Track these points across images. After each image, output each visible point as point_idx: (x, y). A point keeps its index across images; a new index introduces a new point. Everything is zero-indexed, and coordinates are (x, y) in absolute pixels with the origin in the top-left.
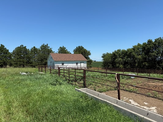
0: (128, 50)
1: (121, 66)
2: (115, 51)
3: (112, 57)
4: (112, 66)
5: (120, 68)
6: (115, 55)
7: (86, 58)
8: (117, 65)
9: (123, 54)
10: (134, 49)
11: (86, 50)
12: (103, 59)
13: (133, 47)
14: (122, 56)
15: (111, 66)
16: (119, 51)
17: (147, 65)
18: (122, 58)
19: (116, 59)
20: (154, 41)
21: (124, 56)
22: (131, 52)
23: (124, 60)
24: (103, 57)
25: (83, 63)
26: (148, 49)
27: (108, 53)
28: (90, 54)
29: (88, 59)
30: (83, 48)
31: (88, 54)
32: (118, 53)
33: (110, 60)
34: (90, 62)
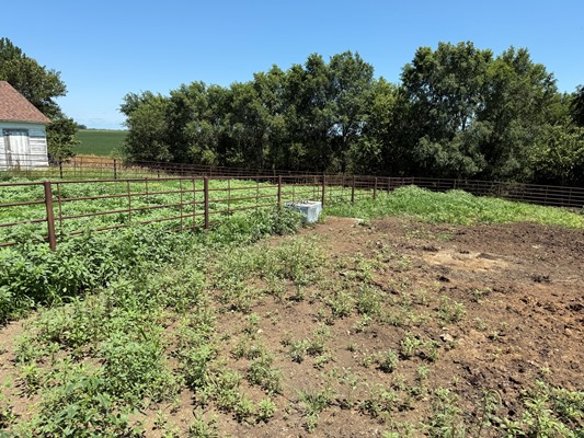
0: (234, 88)
1: (209, 154)
2: (183, 87)
3: (168, 113)
4: (171, 151)
5: (205, 162)
6: (180, 107)
7: (39, 106)
8: (194, 149)
9: (215, 106)
10: (257, 87)
11: (35, 64)
12: (128, 121)
13: (253, 80)
14: (209, 111)
15: (165, 153)
16: (199, 88)
17: (302, 152)
18: (213, 122)
19: (189, 125)
20: (327, 62)
21: (220, 114)
22: (246, 101)
23: (222, 128)
24: (126, 110)
25: (26, 132)
26: (310, 91)
27: (151, 96)
28: (61, 91)
29: (53, 113)
30: (19, 51)
31: (46, 88)
32: (194, 97)
33: (162, 125)
34: (62, 134)
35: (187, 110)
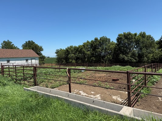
0: (79, 46)
1: (74, 61)
2: (68, 47)
3: (65, 53)
4: (66, 61)
5: (73, 63)
6: (67, 51)
7: (38, 54)
8: (70, 60)
9: (75, 51)
10: (84, 46)
11: (37, 45)
12: (57, 55)
13: (83, 44)
14: (74, 52)
15: (64, 62)
16: (71, 47)
17: (94, 59)
18: (75, 54)
19: (69, 55)
20: (99, 39)
21: (76, 52)
22: (81, 49)
23: (76, 55)
24: (56, 53)
25: (35, 59)
26: (95, 45)
27: (62, 49)
28: (42, 50)
29: (41, 55)
30: (34, 43)
31: (39, 50)
32: (70, 49)
33: (64, 56)
34: (42, 59)
35: (69, 52)
